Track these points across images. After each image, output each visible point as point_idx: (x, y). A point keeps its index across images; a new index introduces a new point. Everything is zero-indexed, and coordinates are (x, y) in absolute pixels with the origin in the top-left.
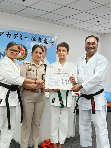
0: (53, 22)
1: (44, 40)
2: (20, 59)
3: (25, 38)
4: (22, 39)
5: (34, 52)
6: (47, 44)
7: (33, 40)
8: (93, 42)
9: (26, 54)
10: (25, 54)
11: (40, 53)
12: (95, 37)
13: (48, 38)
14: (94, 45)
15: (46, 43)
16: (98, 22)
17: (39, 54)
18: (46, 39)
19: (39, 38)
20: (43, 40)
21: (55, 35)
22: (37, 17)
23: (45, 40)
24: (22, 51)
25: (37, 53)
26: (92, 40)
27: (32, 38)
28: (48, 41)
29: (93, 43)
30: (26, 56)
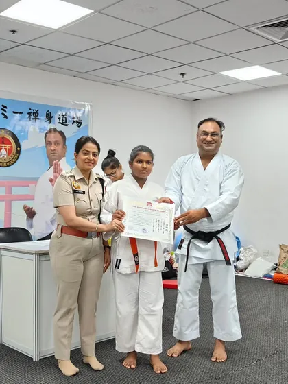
0: (78, 75)
1: (59, 118)
2: (4, 165)
3: (14, 113)
4: (6, 117)
6: (67, 125)
7: (32, 117)
8: (212, 130)
9: (18, 152)
13: (68, 114)
15: (64, 123)
16: (183, 74)
18: (64, 114)
19: (47, 114)
20: (56, 117)
21: (84, 106)
22: (40, 64)
23: (61, 117)
24: (7, 146)
27: (30, 113)
28: (69, 119)
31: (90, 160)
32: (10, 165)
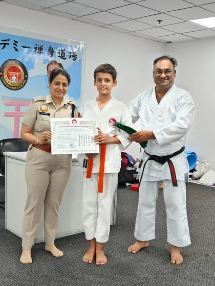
0: (76, 18)
1: (59, 53)
2: (15, 88)
3: (23, 47)
4: (17, 50)
5: (53, 82)
6: (65, 59)
7: (37, 51)
8: (166, 68)
9: (26, 79)
10: (23, 77)
11: (64, 85)
12: (170, 57)
13: (66, 49)
14: (169, 74)
15: (63, 57)
16: (160, 21)
17: (61, 87)
18: (63, 49)
19: (49, 49)
20: (56, 51)
21: (79, 44)
22: (45, 8)
23: (61, 52)
24: (17, 73)
25: (58, 84)
26: (165, 64)
27: (36, 48)
28: (67, 54)
29: (167, 71)
30: (26, 83)
31: (60, 90)
32: (19, 89)
